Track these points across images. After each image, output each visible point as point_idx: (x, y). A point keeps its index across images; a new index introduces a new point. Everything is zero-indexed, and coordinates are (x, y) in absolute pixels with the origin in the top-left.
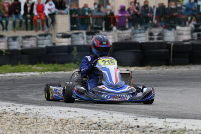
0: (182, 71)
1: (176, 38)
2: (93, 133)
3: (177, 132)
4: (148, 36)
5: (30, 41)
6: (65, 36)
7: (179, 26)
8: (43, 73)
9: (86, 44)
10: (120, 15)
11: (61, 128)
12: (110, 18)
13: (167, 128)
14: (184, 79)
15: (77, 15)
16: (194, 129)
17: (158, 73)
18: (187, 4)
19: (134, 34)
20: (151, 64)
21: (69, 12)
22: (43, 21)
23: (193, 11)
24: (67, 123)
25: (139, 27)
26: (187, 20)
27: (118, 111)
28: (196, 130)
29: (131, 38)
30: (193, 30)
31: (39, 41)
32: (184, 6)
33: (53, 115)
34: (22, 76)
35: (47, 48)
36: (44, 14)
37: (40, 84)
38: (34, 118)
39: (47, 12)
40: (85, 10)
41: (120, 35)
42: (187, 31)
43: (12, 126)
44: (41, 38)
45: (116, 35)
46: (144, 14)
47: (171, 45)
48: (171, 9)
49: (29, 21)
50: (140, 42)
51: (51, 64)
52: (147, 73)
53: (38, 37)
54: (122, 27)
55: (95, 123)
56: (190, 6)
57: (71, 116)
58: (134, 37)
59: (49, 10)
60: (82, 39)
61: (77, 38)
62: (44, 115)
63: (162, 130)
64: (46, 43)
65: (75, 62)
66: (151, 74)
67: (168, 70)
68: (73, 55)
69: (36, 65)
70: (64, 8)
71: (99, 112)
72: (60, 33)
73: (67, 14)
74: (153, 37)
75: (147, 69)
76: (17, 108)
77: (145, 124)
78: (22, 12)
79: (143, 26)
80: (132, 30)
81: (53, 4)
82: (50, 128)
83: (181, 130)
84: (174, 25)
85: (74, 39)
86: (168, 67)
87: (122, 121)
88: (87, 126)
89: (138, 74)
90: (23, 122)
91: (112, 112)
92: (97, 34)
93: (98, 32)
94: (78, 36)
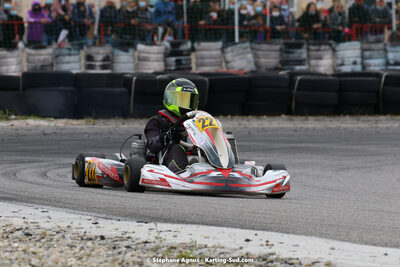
1: (137, 67)
2: (20, 249)
3: (177, 250)
4: (83, 61)
7: (143, 43)
10: (32, 20)
12: (13, 25)
13: (157, 241)
16: (209, 245)
17: (111, 133)
19: (57, 56)
20: (94, 114)
26: (155, 32)
27: (55, 206)
28: (214, 247)
29: (52, 65)
30: (168, 52)
32: (152, 6)
41: (31, 58)
42: (158, 53)
45: (25, 55)
46: (77, 19)
47: (132, 79)
52: (89, 131)
55: (18, 230)
56: (162, 8)
58: (57, 63)
63: (148, 245)
66: (96, 134)
67: (126, 126)
71: (21, 207)
74: (93, 63)
75: (87, 124)
77: (114, 234)
79: (75, 42)
80: (54, 50)
83: (185, 245)
84: (132, 41)
86: (125, 121)
87: (69, 227)
88: (5, 235)
89: (72, 134)
91: (46, 208)
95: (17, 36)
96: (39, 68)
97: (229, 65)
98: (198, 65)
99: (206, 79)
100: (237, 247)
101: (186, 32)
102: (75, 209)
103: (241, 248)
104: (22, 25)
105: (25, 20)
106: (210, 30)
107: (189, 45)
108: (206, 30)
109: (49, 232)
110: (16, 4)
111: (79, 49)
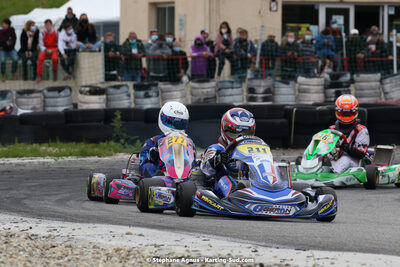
1: (297, 98)
4: (245, 94)
5: (31, 100)
6: (95, 91)
8: (60, 160)
9: (133, 106)
10: (195, 54)
11: (121, 265)
12: (178, 60)
15: (118, 53)
19: (220, 89)
21: (102, 48)
22: (55, 63)
24: (128, 255)
27: (216, 235)
29: (215, 97)
30: (328, 84)
31: (47, 100)
33: (101, 241)
34: (24, 165)
35: (66, 111)
37: (61, 181)
38: (67, 247)
40: (130, 44)
41: (195, 91)
42: (318, 85)
43: (30, 262)
44: (51, 94)
45: (189, 89)
47: (292, 110)
49: (29, 62)
50: (236, 104)
51: (74, 143)
53: (45, 91)
57: (134, 242)
58: (220, 96)
60: (125, 97)
61: (116, 96)
62: (83, 240)
64: (60, 105)
65: (117, 141)
67: (286, 157)
68: (114, 127)
69: (46, 144)
71: (183, 236)
72: (86, 86)
73: (100, 51)
74: (255, 95)
76: (30, 225)
77: (274, 261)
78: (18, 46)
79: (236, 76)
80: (217, 84)
84: (293, 74)
85: (111, 97)
86: (286, 151)
87: (230, 255)
88: (167, 264)
90: (48, 253)
91: (207, 237)
92: (154, 88)
93: (156, 85)
94: (119, 91)
95: (182, 71)
96: (202, 101)
97: (388, 96)
99: (365, 110)
101: (345, 64)
102: (234, 237)
104: (186, 59)
105: (188, 55)
106: (369, 62)
107: (348, 77)
108: (365, 62)
110: (180, 40)
111: (241, 83)
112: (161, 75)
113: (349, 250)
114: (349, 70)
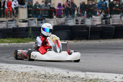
0: (95, 43)
1: (92, 23)
2: (42, 81)
3: (93, 81)
4: (75, 22)
5: (2, 24)
6: (24, 21)
7: (94, 16)
8: (10, 44)
9: (37, 26)
10: (58, 9)
11: (22, 77)
13: (86, 78)
14: (97, 48)
16: (103, 79)
17: (81, 45)
18: (99, 3)
19: (66, 20)
20: (77, 39)
21: (27, 7)
22: (11, 12)
23: (103, 7)
24: (25, 74)
25: (70, 16)
27: (57, 68)
28: (105, 79)
30: (103, 18)
31: (8, 24)
32: (97, 3)
33: (17, 69)
35: (13, 28)
36: (12, 7)
37: (9, 51)
38: (5, 72)
39: (13, 6)
40: (37, 6)
41: (58, 21)
42: (99, 19)
44: (9, 22)
45: (56, 20)
47: (89, 27)
48: (89, 5)
50: (70, 25)
51: (16, 39)
52: (74, 44)
53: (7, 21)
54: (59, 16)
55: (43, 75)
57: (28, 70)
58: (66, 23)
59: (14, 5)
60: (34, 23)
61: (31, 23)
62: (11, 69)
63: (83, 79)
64: (12, 25)
65: (30, 37)
66: (77, 45)
68: (29, 33)
69: (6, 39)
70: (24, 4)
71: (45, 68)
72: (21, 20)
73: (26, 8)
74: (78, 22)
75: (74, 42)
77: (73, 76)
80: (65, 18)
81: (17, 1)
82: (15, 78)
83: (95, 79)
84: (91, 15)
85: (29, 23)
86: (87, 41)
87: (59, 74)
88: (38, 77)
91: (53, 68)
92: (44, 20)
93: (45, 19)
94: (32, 21)
96: (60, 24)
98: (112, 22)
99: (114, 27)
100: (112, 79)
101: (109, 11)
102: (63, 68)
103: (113, 80)
107: (109, 16)
108: (115, 11)
109: (52, 76)
110: (53, 4)
111: (73, 18)
112: (46, 16)
113: (100, 72)
114: (110, 14)
